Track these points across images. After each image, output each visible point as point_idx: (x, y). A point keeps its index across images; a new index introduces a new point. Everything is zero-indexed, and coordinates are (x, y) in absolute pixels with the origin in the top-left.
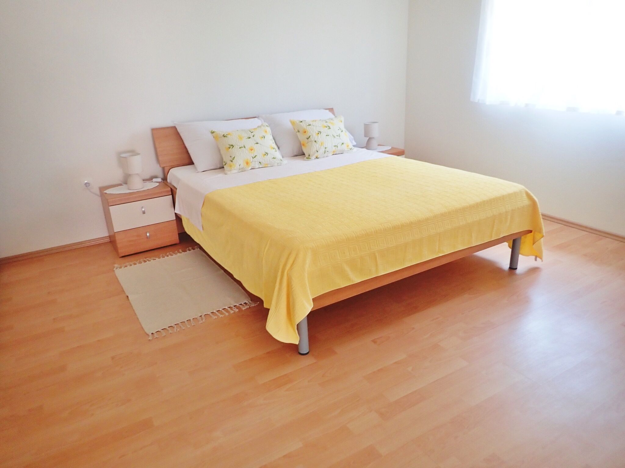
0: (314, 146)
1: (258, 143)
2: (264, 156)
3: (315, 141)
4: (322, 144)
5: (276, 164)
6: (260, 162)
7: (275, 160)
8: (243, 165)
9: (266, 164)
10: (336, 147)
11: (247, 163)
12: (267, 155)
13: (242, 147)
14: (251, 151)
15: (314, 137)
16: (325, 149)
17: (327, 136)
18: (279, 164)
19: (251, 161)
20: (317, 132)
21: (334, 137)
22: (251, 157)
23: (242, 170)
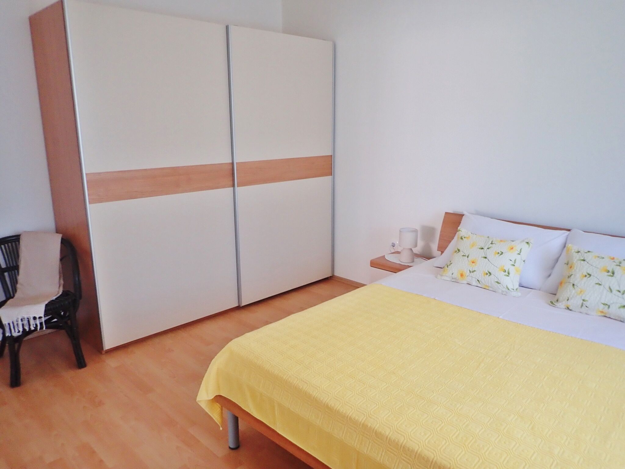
0: (568, 291)
1: (486, 258)
2: (484, 275)
3: (573, 285)
4: (581, 292)
5: (500, 291)
6: (478, 280)
7: (498, 285)
8: (457, 275)
9: (487, 286)
10: (607, 306)
11: (462, 275)
12: (489, 276)
13: (465, 256)
14: (471, 263)
15: (577, 278)
16: (582, 301)
17: (597, 285)
18: (504, 293)
19: (467, 275)
20: (585, 274)
21: (611, 291)
22: (468, 270)
23: (455, 281)
